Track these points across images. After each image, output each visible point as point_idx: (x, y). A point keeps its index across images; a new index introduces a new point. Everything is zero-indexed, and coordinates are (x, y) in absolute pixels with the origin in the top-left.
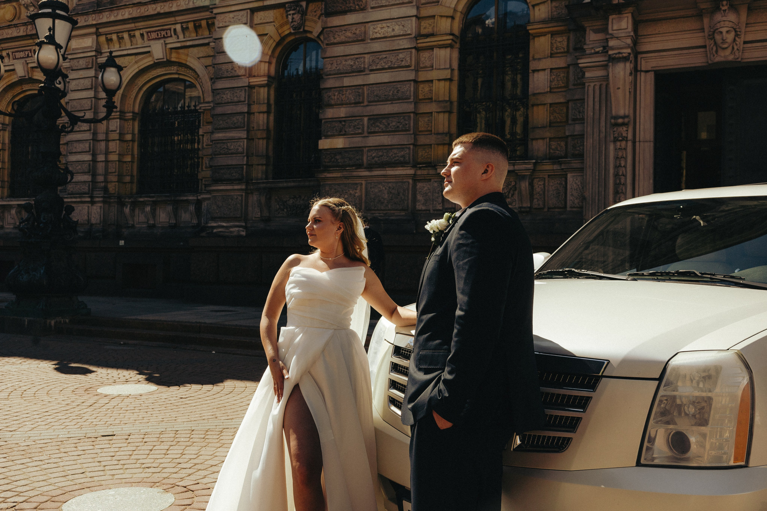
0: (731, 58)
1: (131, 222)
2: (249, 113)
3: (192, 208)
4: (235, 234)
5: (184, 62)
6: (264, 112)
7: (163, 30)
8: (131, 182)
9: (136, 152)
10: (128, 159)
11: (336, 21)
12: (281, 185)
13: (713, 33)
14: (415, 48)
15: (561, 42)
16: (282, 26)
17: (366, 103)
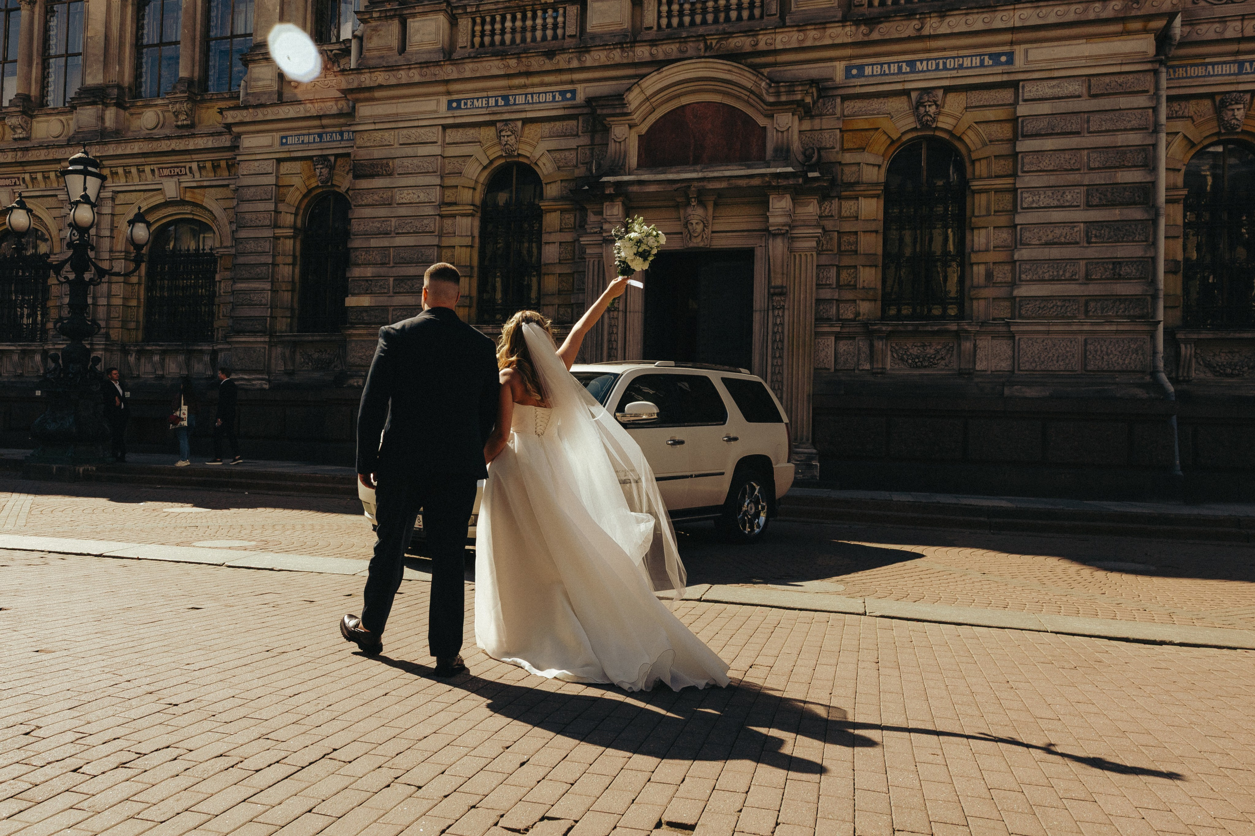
0: (701, 245)
1: (135, 373)
2: (274, 264)
3: (207, 358)
4: (258, 386)
5: (200, 202)
6: (289, 264)
7: (178, 167)
8: (137, 329)
9: (142, 297)
10: (134, 303)
11: (364, 184)
12: (306, 339)
13: (686, 224)
14: (439, 215)
15: (570, 218)
16: (309, 178)
17: (392, 265)
